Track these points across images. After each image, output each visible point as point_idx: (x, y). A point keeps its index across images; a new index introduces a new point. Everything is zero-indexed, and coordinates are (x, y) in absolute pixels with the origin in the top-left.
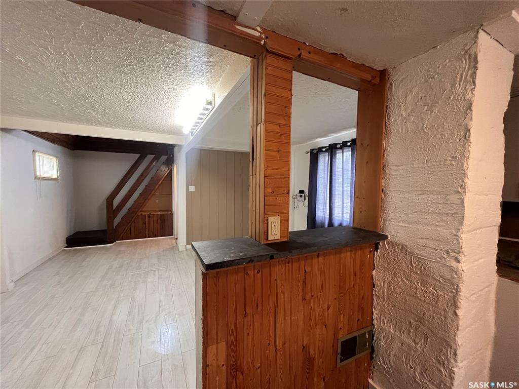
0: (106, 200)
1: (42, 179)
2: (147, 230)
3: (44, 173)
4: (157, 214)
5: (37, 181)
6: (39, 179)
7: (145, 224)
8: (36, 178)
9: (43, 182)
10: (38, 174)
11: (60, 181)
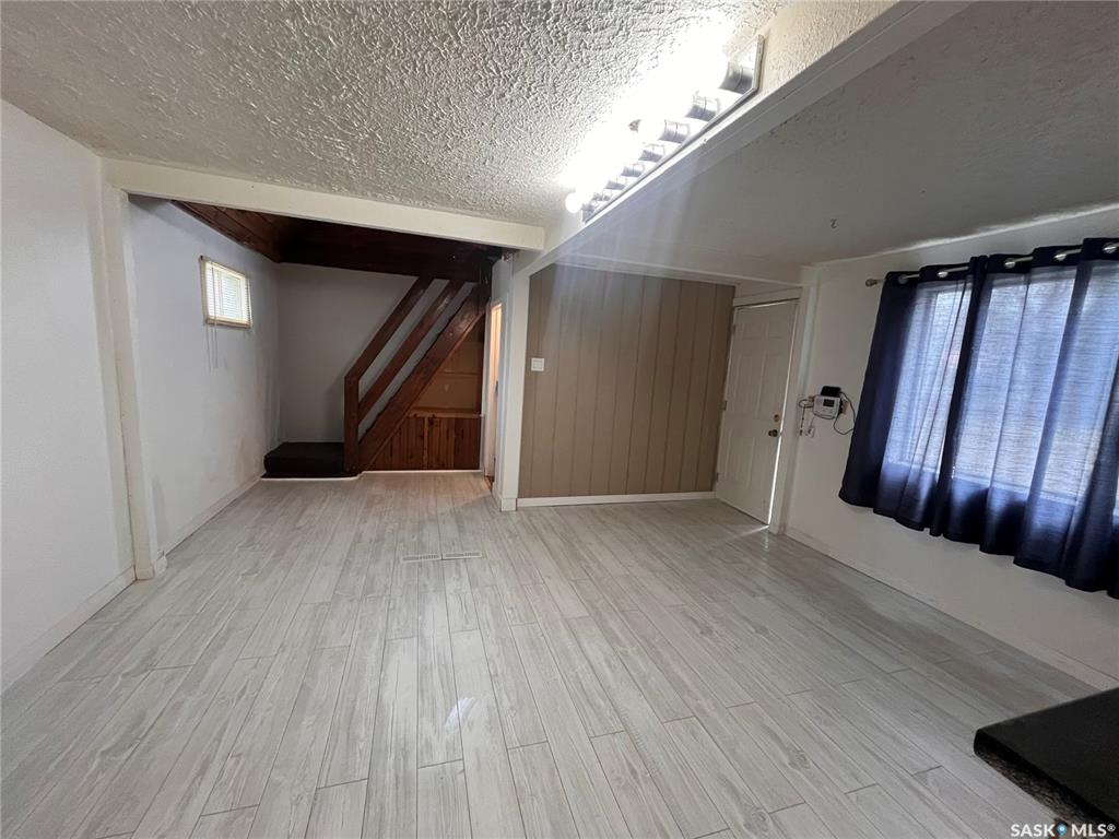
0: (343, 380)
1: (219, 325)
2: (426, 452)
3: (222, 311)
4: (449, 419)
5: (209, 328)
6: (213, 324)
7: (422, 437)
8: (209, 322)
9: (221, 331)
10: (211, 313)
11: (253, 331)
